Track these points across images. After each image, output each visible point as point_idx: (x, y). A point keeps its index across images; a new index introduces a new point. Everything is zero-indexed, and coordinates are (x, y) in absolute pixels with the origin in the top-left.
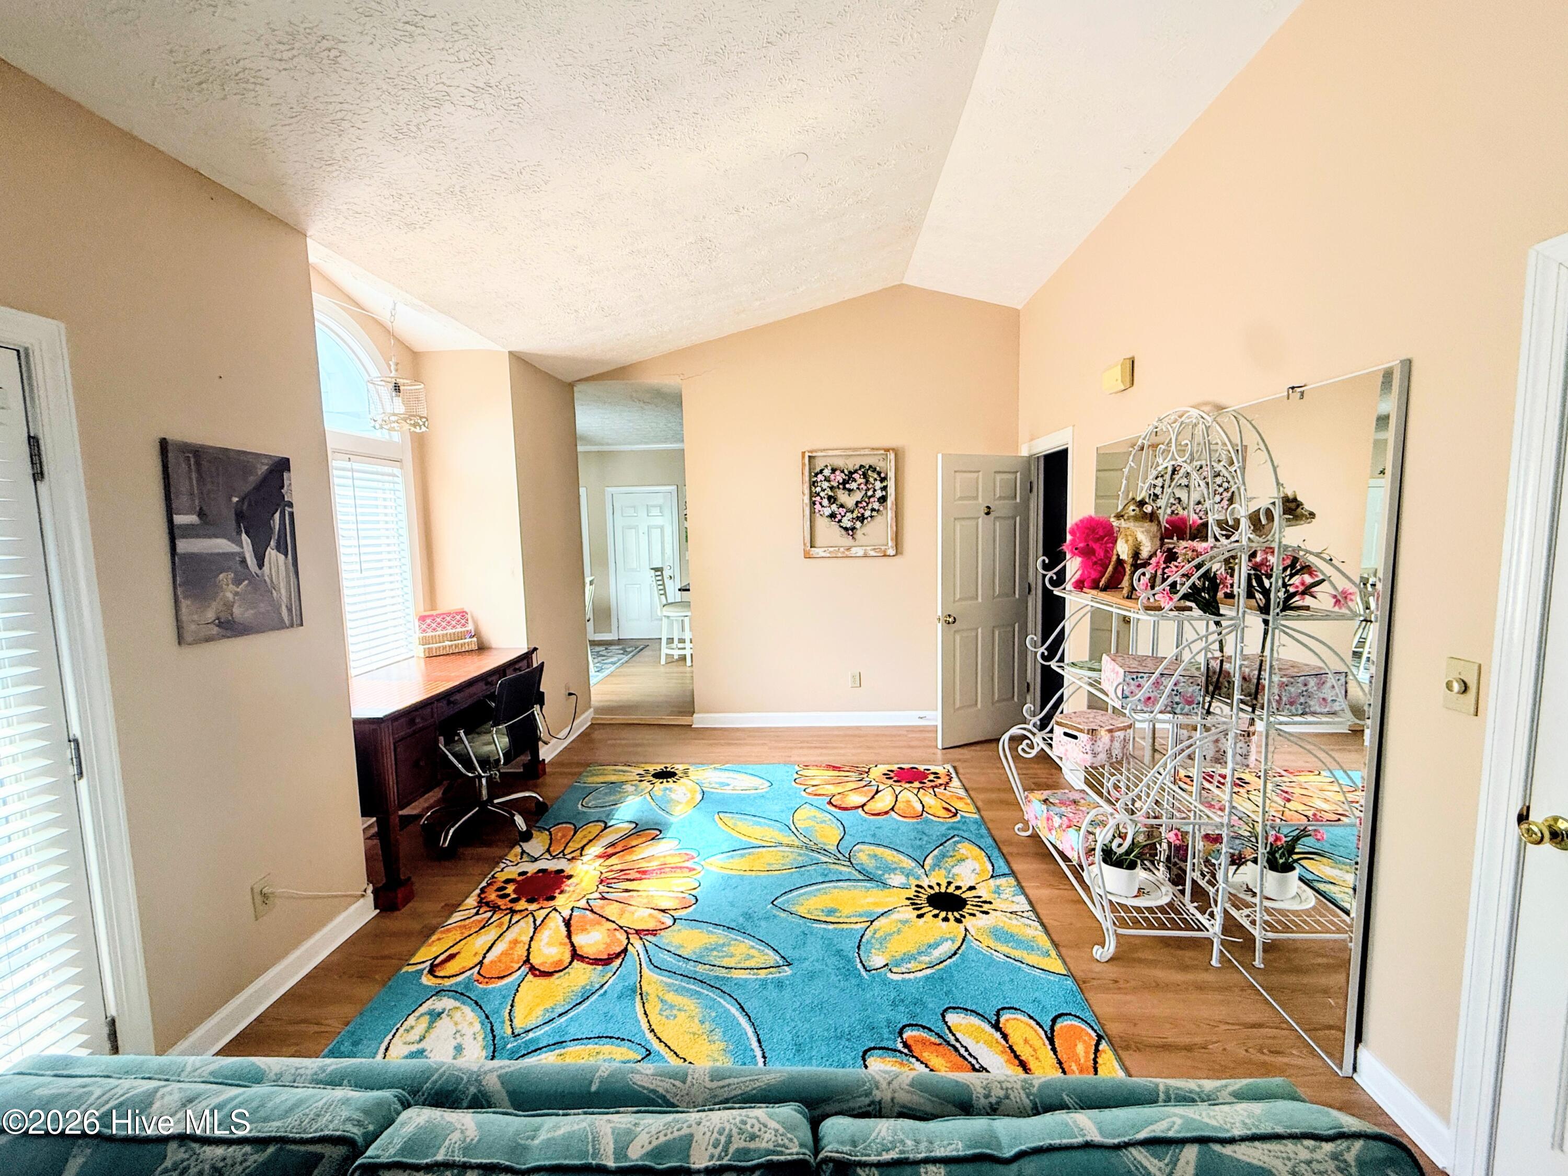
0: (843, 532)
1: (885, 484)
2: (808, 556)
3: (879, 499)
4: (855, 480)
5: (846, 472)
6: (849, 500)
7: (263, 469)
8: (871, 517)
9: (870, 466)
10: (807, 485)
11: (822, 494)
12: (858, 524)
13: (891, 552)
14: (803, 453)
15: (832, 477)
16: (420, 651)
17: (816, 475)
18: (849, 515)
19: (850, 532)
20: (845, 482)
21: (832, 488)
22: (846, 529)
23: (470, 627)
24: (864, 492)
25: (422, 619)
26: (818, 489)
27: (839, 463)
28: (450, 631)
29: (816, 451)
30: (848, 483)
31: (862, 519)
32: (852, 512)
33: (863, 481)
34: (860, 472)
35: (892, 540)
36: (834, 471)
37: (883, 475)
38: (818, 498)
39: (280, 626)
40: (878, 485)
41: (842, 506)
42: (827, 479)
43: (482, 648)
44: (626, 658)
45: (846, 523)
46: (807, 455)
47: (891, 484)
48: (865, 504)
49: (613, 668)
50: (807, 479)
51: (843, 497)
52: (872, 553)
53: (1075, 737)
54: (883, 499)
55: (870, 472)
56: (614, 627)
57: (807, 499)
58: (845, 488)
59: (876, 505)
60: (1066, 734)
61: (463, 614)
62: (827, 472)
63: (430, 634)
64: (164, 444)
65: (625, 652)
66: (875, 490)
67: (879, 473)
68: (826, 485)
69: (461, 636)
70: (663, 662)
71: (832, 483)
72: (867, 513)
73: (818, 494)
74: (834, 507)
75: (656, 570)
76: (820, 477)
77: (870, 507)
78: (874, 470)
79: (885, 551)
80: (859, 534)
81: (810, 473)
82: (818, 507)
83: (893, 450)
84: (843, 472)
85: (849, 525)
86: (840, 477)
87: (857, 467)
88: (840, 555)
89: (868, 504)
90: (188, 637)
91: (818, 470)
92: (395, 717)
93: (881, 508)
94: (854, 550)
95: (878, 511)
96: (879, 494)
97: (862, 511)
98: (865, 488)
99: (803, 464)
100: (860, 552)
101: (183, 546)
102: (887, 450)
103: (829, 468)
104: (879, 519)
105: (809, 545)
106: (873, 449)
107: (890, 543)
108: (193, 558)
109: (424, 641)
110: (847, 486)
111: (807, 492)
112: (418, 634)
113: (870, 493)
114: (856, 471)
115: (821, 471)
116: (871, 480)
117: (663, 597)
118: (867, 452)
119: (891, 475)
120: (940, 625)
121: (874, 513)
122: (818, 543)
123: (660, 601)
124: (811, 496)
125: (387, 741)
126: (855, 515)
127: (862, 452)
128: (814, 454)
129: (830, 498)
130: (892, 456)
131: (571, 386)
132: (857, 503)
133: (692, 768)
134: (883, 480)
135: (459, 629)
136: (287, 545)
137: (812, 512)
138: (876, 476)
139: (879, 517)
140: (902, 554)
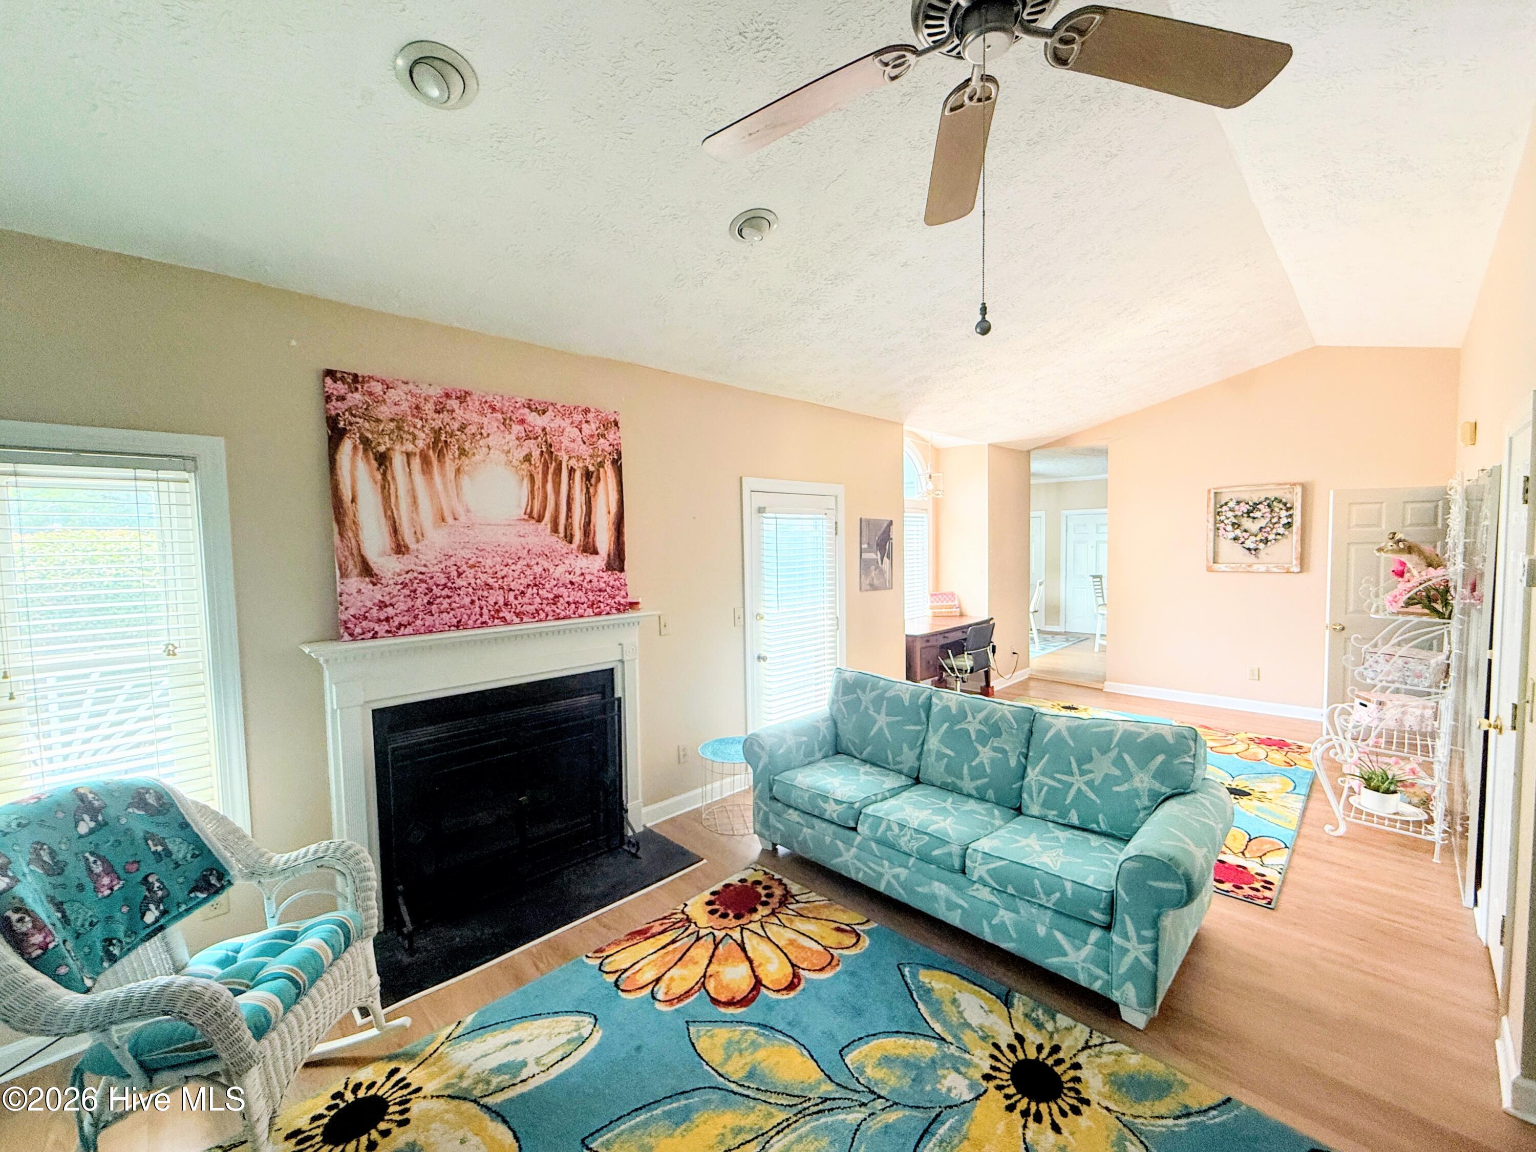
0: (1247, 552)
1: (1290, 512)
2: (1210, 570)
3: (1284, 525)
4: (1260, 510)
5: (1251, 504)
6: (1254, 527)
7: (885, 525)
8: (1275, 540)
9: (1276, 499)
10: (1212, 515)
11: (1226, 521)
12: (1261, 546)
13: (1297, 569)
14: (1209, 491)
15: (1237, 508)
16: (930, 613)
17: (1221, 507)
18: (1253, 538)
19: (1253, 552)
20: (1249, 512)
21: (1235, 517)
22: (1249, 549)
23: (956, 602)
24: (1268, 520)
25: (932, 595)
26: (1222, 518)
27: (1246, 497)
28: (945, 603)
29: (1221, 488)
30: (1252, 512)
31: (1266, 541)
32: (1256, 536)
33: (1268, 510)
34: (1266, 504)
35: (1296, 559)
36: (1238, 503)
37: (1288, 505)
38: (1222, 525)
39: (886, 588)
40: (1284, 513)
41: (1246, 531)
42: (1232, 510)
43: (962, 615)
44: (1067, 644)
45: (1249, 544)
46: (1213, 491)
47: (1297, 513)
48: (1268, 529)
49: (1054, 649)
50: (1212, 509)
51: (1246, 523)
52: (1275, 570)
53: (1366, 706)
54: (1289, 525)
55: (1275, 503)
56: (1062, 622)
57: (1211, 526)
58: (1249, 517)
59: (1281, 530)
60: (1362, 704)
61: (953, 594)
62: (1231, 504)
63: (935, 604)
64: (861, 520)
65: (1067, 640)
66: (1280, 518)
67: (1285, 504)
68: (1230, 514)
69: (951, 607)
70: (1096, 649)
71: (1237, 513)
72: (1271, 537)
73: (1223, 522)
74: (1238, 532)
75: (1094, 577)
76: (1225, 508)
77: (1274, 531)
78: (1280, 501)
79: (1288, 569)
80: (1262, 554)
81: (1215, 504)
82: (1221, 532)
83: (1299, 484)
84: (1247, 503)
85: (1252, 546)
86: (1244, 508)
87: (1262, 499)
88: (1241, 570)
89: (1272, 529)
90: (863, 588)
91: (1223, 502)
92: (922, 637)
93: (1286, 533)
94: (1255, 567)
95: (1283, 535)
96: (1284, 521)
97: (1266, 535)
98: (1270, 516)
99: (1209, 499)
100: (1263, 568)
101: (865, 556)
102: (1295, 484)
103: (1234, 501)
104: (1283, 541)
105: (1212, 561)
106: (1280, 484)
107: (1294, 562)
108: (865, 560)
109: (932, 608)
110: (1252, 515)
111: (1212, 520)
112: (929, 604)
113: (1274, 520)
114: (1260, 503)
115: (1226, 504)
116: (1277, 509)
117: (1101, 599)
118: (1272, 487)
119: (1298, 505)
120: (1327, 632)
121: (1278, 537)
122: (1220, 560)
123: (1097, 602)
124: (1215, 523)
125: (918, 646)
126: (1258, 538)
127: (1267, 487)
128: (1219, 491)
129: (1233, 524)
130: (1298, 489)
131: (1029, 452)
132: (1261, 529)
133: (1091, 709)
134: (1288, 509)
135: (950, 603)
136: (890, 557)
137: (1216, 536)
138: (1281, 506)
139: (1284, 540)
140: (1308, 570)
